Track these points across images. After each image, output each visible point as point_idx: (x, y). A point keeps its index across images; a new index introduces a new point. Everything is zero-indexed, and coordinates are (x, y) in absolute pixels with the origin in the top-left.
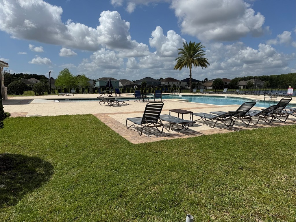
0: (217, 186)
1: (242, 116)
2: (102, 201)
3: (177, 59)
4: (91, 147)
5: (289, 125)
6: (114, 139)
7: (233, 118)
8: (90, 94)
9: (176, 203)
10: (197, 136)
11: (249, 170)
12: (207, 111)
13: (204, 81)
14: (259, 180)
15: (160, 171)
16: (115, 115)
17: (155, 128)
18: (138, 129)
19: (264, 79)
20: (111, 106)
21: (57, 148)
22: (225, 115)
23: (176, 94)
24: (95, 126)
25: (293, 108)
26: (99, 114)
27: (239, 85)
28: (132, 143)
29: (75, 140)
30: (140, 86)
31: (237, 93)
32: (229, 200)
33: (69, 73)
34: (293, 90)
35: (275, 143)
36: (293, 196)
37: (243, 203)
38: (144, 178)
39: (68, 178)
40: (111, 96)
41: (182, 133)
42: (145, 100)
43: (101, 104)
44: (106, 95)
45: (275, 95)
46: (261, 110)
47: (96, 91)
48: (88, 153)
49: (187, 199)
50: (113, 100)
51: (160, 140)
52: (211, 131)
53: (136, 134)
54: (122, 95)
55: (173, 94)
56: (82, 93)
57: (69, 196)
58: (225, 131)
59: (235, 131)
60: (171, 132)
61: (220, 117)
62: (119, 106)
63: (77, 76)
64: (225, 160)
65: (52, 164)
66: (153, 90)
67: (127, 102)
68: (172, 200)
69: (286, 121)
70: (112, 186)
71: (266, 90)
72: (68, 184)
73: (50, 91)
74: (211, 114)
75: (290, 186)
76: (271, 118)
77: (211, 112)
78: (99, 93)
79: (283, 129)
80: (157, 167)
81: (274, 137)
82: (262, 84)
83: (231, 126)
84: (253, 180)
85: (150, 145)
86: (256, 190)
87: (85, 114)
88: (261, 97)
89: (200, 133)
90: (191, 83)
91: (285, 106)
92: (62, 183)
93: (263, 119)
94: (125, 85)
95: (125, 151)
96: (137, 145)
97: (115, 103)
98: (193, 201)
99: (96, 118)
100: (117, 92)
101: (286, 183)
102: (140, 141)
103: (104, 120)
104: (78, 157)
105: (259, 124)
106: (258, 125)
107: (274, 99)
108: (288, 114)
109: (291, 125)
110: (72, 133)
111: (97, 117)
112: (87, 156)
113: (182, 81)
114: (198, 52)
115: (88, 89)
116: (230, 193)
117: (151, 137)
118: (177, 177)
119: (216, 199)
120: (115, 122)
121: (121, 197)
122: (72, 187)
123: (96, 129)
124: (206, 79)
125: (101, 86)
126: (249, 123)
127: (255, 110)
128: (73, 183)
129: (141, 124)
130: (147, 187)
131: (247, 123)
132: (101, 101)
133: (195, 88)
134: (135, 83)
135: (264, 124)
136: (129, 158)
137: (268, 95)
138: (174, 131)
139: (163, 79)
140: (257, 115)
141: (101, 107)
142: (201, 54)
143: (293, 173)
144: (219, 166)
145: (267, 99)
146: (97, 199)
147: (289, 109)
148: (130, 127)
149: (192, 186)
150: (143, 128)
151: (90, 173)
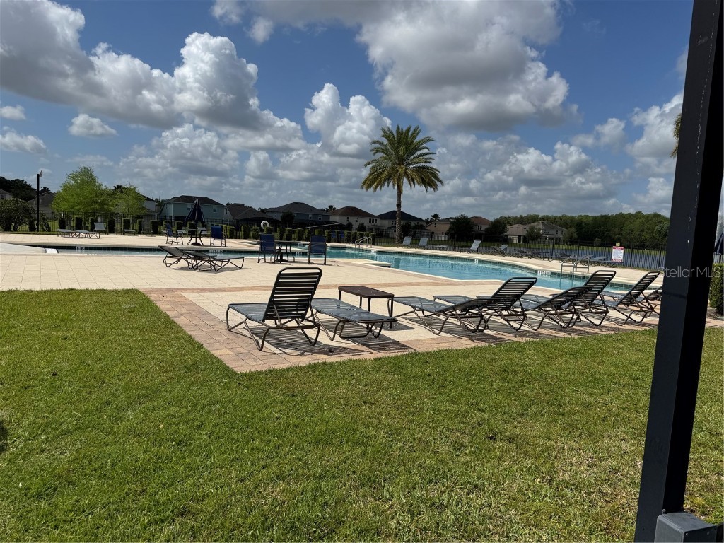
0: (431, 481)
1: (506, 309)
2: (131, 527)
3: (369, 164)
4: (122, 379)
5: (608, 332)
6: (187, 357)
7: (483, 313)
8: (144, 237)
9: (324, 531)
10: (399, 353)
11: (510, 442)
12: (427, 293)
13: (432, 220)
14: (531, 467)
15: (296, 445)
16: (202, 294)
17: (300, 331)
18: (252, 331)
19: (564, 222)
20: (195, 269)
21: (26, 381)
22: (467, 305)
23: (364, 247)
24: (142, 321)
25: (616, 294)
26: (158, 290)
27: (508, 233)
28: (235, 369)
29: (80, 359)
30: (279, 222)
31: (503, 254)
32: (455, 518)
33: (93, 180)
34: (623, 251)
35: (573, 376)
36: (601, 507)
37: (486, 527)
38: (252, 464)
39: (44, 465)
40: (198, 244)
41: (366, 346)
42: (285, 258)
43: (168, 265)
44: (186, 242)
45: (585, 262)
46: (551, 295)
47: (161, 229)
48: (113, 395)
49: (354, 519)
50: (200, 254)
51: (307, 363)
52: (434, 342)
53: (249, 346)
54: (229, 242)
55: (357, 246)
56: (123, 233)
57: (37, 517)
58: (466, 344)
59: (487, 344)
60: (339, 342)
61: (454, 308)
62: (217, 271)
63: (114, 188)
64: (456, 416)
65: (6, 425)
66: (309, 234)
67: (238, 262)
68: (316, 523)
69: (603, 323)
70: (164, 485)
71: (568, 247)
72: (41, 482)
73: (36, 223)
74: (437, 300)
75: (597, 481)
76: (570, 316)
77: (436, 297)
78: (169, 235)
79: (595, 342)
80: (289, 435)
81: (571, 364)
82: (560, 235)
83: (481, 331)
84: (516, 467)
85: (279, 374)
86: (520, 491)
87: (120, 287)
88: (555, 265)
89: (406, 346)
90: (400, 224)
91: (602, 289)
92: (23, 479)
93: (552, 316)
94: (239, 217)
95: (211, 392)
96: (246, 375)
97: (206, 264)
98: (368, 524)
99: (148, 300)
100: (217, 234)
101: (590, 474)
102: (257, 365)
103: (168, 306)
104: (83, 406)
105: (543, 328)
106: (540, 331)
107: (582, 270)
108: (607, 309)
109: (613, 332)
110: (76, 339)
111: (152, 299)
112: (108, 403)
113: (380, 216)
114: (419, 153)
115: (140, 223)
116: (461, 501)
117: (285, 356)
118: (336, 459)
119: (425, 518)
120: (200, 313)
121: (183, 514)
122: (51, 490)
123: (142, 330)
124: (436, 216)
125: (175, 217)
126: (521, 325)
127: (536, 296)
128: (56, 478)
129: (264, 321)
130: (255, 488)
131: (516, 325)
132: (169, 257)
133: (410, 236)
134: (264, 215)
135: (555, 329)
136: (219, 411)
137: (569, 260)
138: (345, 341)
139: (334, 209)
140: (540, 307)
141: (167, 271)
142: (425, 157)
143: (608, 450)
144: (442, 432)
145: (568, 268)
146: (118, 524)
147: (609, 295)
148: (236, 326)
149: (370, 483)
150: (269, 329)
151: (109, 449)
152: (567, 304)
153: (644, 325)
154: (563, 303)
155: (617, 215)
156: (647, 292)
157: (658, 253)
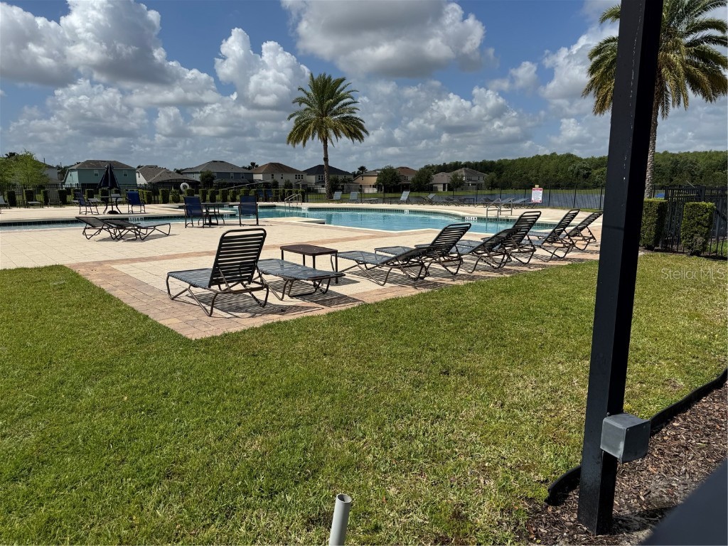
0: (397, 417)
1: (443, 256)
2: (119, 494)
3: (291, 116)
4: (71, 357)
5: (536, 269)
6: (134, 329)
7: (424, 262)
9: (308, 472)
10: (349, 306)
11: (462, 375)
12: (368, 246)
13: (358, 174)
14: (484, 395)
15: (266, 400)
16: (134, 264)
17: (248, 294)
18: (201, 299)
19: (485, 167)
20: (119, 239)
22: (408, 254)
23: (294, 204)
24: (75, 298)
25: (540, 233)
26: (84, 264)
27: (433, 182)
28: (189, 337)
29: (18, 341)
30: (198, 183)
31: (431, 202)
32: (424, 446)
34: (541, 192)
36: (547, 422)
37: (452, 450)
38: (227, 423)
39: (10, 449)
40: (115, 213)
41: (316, 302)
42: (214, 221)
43: (88, 237)
44: (101, 211)
45: (508, 206)
46: (482, 239)
47: (69, 198)
48: (65, 373)
49: (334, 458)
50: (121, 223)
51: (262, 324)
52: (380, 293)
53: (198, 313)
54: (148, 208)
55: (287, 205)
56: (27, 206)
57: (18, 498)
58: (410, 291)
59: (430, 290)
60: (288, 301)
61: (396, 259)
62: (143, 240)
63: (6, 156)
64: (411, 357)
66: (235, 194)
67: (165, 229)
68: (300, 467)
69: (531, 261)
70: (143, 452)
71: (490, 192)
72: (12, 466)
74: (378, 253)
75: (542, 400)
76: (501, 257)
77: (376, 250)
78: (81, 204)
79: (525, 279)
80: (257, 392)
81: (507, 299)
82: (482, 181)
83: (422, 278)
84: (471, 396)
85: (235, 337)
86: (477, 417)
87: (42, 265)
88: (480, 211)
89: (354, 299)
90: (328, 177)
91: (529, 229)
93: (484, 259)
94: (153, 180)
95: (170, 360)
96: (201, 341)
97: (130, 233)
98: (348, 461)
99: (76, 275)
100: (134, 200)
101: (535, 395)
102: (210, 330)
103: (100, 280)
104: (36, 388)
105: (478, 271)
106: (475, 273)
108: (534, 248)
109: (541, 269)
111: (81, 273)
112: (62, 383)
113: (306, 171)
114: (342, 102)
115: (45, 193)
116: (427, 431)
117: (237, 319)
118: (308, 408)
119: (398, 448)
120: (136, 284)
121: (168, 476)
122: (26, 472)
123: (79, 306)
124: (362, 169)
125: (82, 185)
126: (458, 270)
127: (469, 241)
128: (28, 460)
129: (209, 287)
130: (235, 443)
131: (454, 270)
132: (89, 228)
133: (338, 190)
134: (180, 177)
135: (488, 271)
136: (182, 377)
137: (493, 205)
138: (294, 299)
139: (257, 166)
140: (474, 251)
141: (88, 243)
142: (348, 106)
143: (547, 373)
144: (400, 372)
145: (493, 213)
146: (104, 493)
147: (534, 235)
148: (178, 295)
149: (342, 426)
150: (216, 295)
151: (75, 426)
152: (498, 247)
153: (567, 259)
154: (494, 245)
155: (533, 157)
156: (568, 229)
157: (573, 191)
